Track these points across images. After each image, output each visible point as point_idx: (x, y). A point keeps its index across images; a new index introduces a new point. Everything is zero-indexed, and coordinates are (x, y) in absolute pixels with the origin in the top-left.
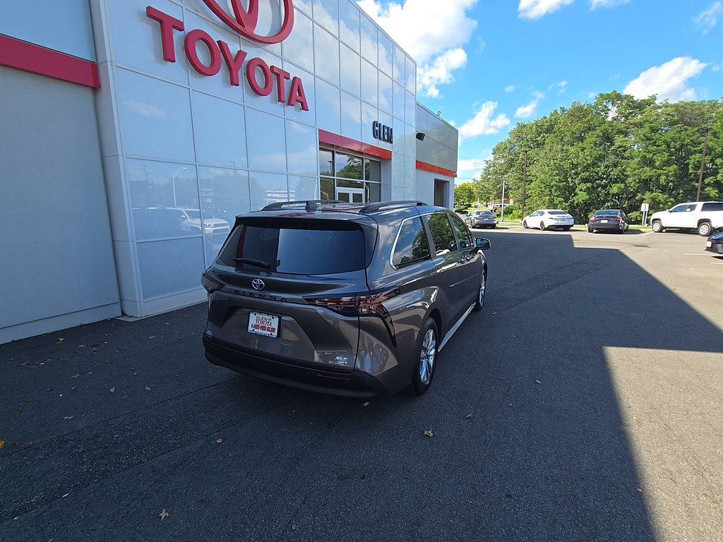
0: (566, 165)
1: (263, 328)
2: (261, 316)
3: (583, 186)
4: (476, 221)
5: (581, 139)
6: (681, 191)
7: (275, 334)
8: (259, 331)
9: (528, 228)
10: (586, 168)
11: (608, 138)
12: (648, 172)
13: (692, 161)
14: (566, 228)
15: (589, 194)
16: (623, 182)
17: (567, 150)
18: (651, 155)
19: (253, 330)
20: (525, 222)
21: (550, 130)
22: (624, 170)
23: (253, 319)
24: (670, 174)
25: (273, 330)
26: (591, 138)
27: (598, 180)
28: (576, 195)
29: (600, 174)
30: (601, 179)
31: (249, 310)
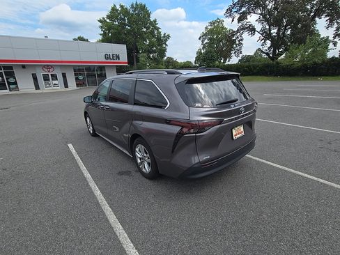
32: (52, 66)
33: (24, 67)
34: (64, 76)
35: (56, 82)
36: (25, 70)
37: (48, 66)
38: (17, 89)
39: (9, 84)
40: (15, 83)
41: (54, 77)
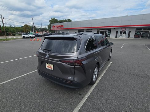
32: (125, 28)
33: (114, 29)
34: (130, 32)
35: (124, 35)
36: (114, 30)
37: (124, 28)
38: (109, 37)
39: (108, 35)
40: (110, 35)
41: (125, 33)
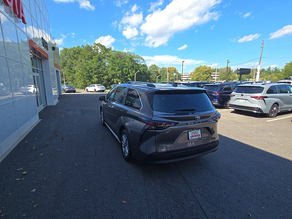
0: (88, 68)
1: (195, 136)
2: (193, 131)
3: (96, 76)
4: (67, 89)
5: (92, 58)
6: (123, 79)
7: (200, 136)
8: (194, 138)
9: (88, 92)
10: (95, 69)
11: (100, 59)
12: (114, 72)
13: (124, 70)
14: (103, 91)
15: (98, 79)
16: (108, 75)
17: (88, 62)
18: (114, 67)
19: (192, 138)
20: (87, 89)
21: (79, 53)
22: (107, 71)
23: (190, 134)
24: (120, 73)
25: (199, 135)
26: (95, 59)
27: (100, 74)
28: (93, 79)
29: (100, 72)
30: (101, 73)
31: (187, 131)
